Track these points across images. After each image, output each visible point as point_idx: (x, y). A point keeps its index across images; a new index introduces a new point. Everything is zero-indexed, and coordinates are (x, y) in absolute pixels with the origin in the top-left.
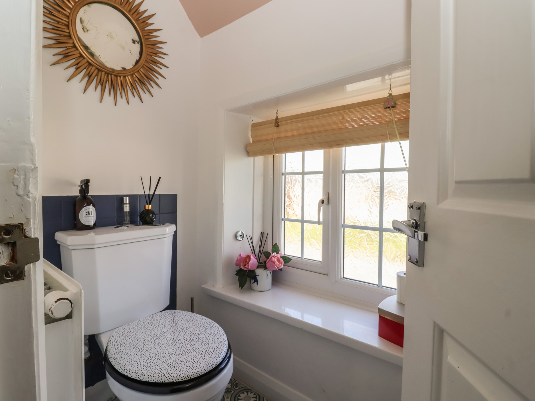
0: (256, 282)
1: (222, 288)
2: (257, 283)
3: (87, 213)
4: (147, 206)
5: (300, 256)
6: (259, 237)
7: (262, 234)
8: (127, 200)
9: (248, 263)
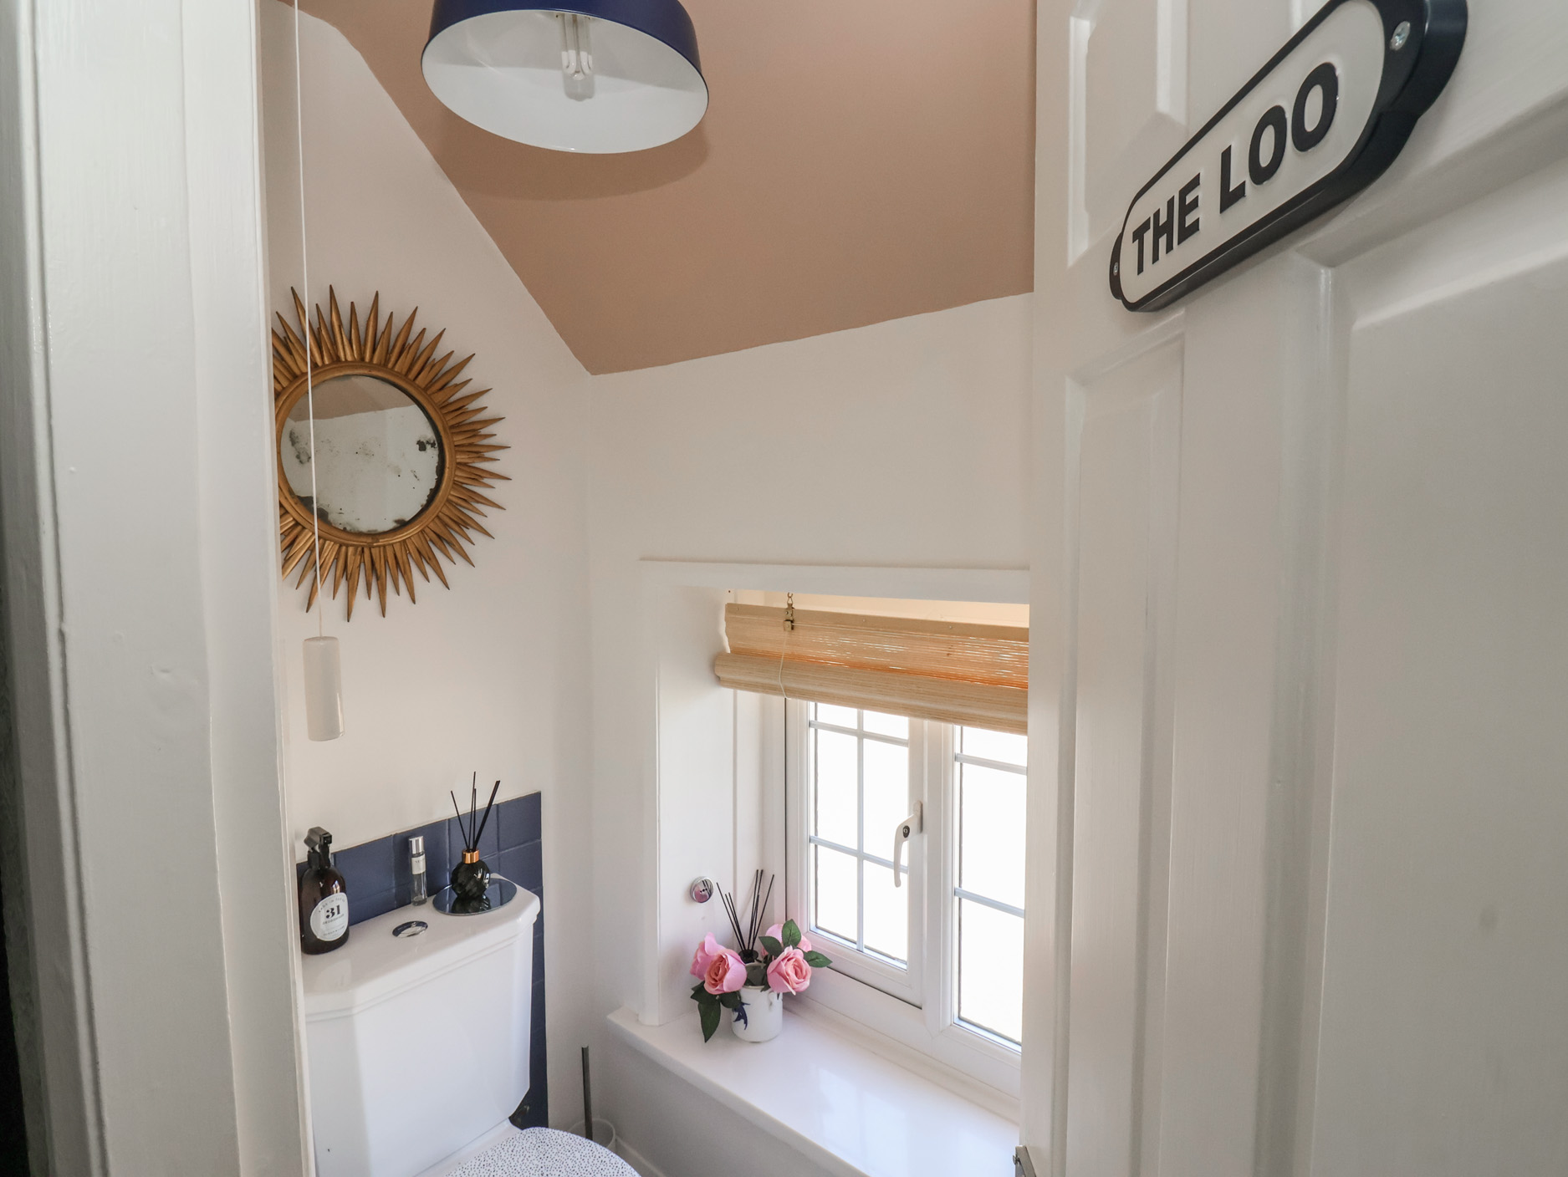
0: (742, 1021)
1: (660, 1026)
2: (746, 1023)
3: (328, 914)
4: (468, 855)
5: (855, 939)
6: (752, 885)
7: (760, 875)
8: (418, 844)
9: (721, 980)
